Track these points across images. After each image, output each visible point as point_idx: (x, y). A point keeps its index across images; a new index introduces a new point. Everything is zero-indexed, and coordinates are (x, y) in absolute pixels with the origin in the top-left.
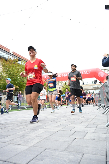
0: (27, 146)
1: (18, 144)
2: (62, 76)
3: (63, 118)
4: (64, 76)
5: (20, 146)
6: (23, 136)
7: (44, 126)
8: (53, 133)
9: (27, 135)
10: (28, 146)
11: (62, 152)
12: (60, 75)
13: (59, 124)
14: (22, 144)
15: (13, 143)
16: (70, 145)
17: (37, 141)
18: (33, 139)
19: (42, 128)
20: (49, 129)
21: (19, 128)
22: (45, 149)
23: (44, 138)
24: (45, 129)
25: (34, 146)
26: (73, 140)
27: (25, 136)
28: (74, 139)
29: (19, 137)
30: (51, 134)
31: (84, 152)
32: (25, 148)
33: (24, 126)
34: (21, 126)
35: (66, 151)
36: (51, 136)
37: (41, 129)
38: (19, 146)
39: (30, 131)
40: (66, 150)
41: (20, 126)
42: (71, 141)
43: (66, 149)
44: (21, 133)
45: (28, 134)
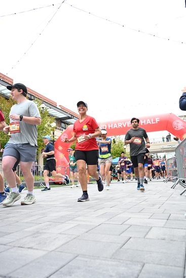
0: (44, 250)
1: (29, 247)
2: (108, 127)
3: (108, 203)
4: (111, 127)
5: (32, 250)
6: (37, 233)
7: (74, 217)
8: (91, 228)
9: (44, 231)
10: (47, 251)
11: (105, 260)
12: (103, 126)
13: (101, 212)
14: (35, 247)
15: (19, 245)
16: (121, 249)
17: (61, 243)
18: (55, 239)
19: (72, 219)
20: (84, 221)
21: (29, 220)
22: (76, 255)
23: (74, 236)
24: (77, 221)
25: (57, 250)
26: (126, 240)
27: (40, 233)
28: (127, 238)
29: (30, 235)
30: (86, 230)
31: (145, 261)
32: (40, 253)
33: (39, 217)
34: (34, 216)
35: (114, 259)
36: (86, 234)
37: (69, 222)
38: (30, 250)
39: (50, 225)
40: (113, 257)
41: (32, 216)
42: (123, 242)
43: (113, 255)
44: (34, 228)
45: (45, 229)
